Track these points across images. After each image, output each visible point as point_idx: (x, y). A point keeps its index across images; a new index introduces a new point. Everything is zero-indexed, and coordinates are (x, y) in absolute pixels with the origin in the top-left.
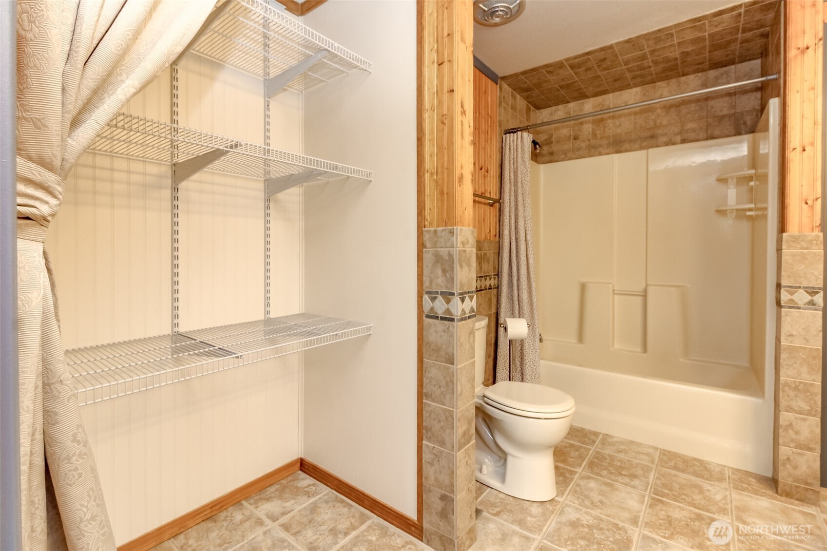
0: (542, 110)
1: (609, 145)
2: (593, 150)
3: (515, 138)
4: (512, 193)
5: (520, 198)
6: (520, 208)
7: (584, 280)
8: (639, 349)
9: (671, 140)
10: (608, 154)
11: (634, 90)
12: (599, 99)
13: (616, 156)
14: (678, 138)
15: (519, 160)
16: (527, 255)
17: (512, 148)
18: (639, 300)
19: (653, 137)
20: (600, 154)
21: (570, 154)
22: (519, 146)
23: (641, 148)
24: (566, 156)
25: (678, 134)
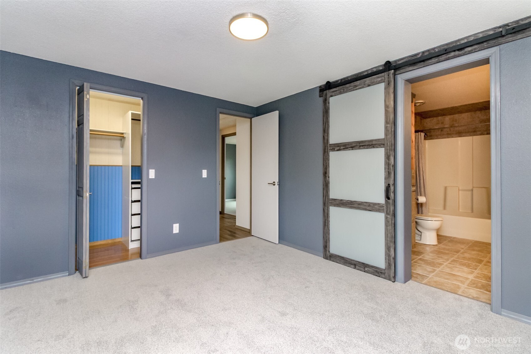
0: (426, 119)
1: (456, 134)
2: (449, 135)
3: (418, 135)
4: (417, 154)
5: (420, 156)
6: (420, 159)
7: (446, 185)
8: (470, 211)
9: (482, 133)
10: (456, 137)
11: (467, 114)
12: (452, 116)
13: (459, 138)
14: (486, 133)
15: (420, 142)
16: (423, 176)
17: (416, 138)
18: (470, 193)
19: (475, 131)
20: (452, 137)
21: (439, 137)
22: (419, 137)
23: (471, 136)
24: (437, 137)
25: (485, 131)
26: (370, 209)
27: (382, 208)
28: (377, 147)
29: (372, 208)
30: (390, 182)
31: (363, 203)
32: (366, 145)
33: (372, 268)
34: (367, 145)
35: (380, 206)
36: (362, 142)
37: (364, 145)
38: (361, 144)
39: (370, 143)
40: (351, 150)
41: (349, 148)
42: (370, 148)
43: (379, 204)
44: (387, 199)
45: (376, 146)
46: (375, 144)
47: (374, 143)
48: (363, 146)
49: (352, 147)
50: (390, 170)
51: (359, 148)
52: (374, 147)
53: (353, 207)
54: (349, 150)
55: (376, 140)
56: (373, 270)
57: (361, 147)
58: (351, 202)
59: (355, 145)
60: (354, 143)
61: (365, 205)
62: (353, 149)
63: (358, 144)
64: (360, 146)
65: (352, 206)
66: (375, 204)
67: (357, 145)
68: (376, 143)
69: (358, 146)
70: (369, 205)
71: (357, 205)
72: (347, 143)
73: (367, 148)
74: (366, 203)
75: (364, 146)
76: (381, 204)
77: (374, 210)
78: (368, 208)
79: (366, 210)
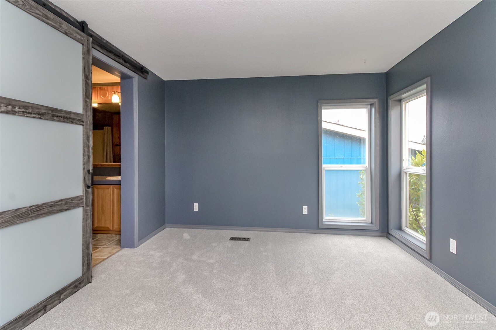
26: (67, 208)
27: (81, 201)
28: (76, 124)
29: (70, 204)
30: (90, 168)
31: (56, 202)
32: (62, 116)
33: (69, 288)
34: (64, 118)
35: (79, 199)
36: (56, 110)
37: (60, 116)
38: (55, 113)
39: (68, 116)
40: (37, 118)
41: (34, 114)
42: (68, 123)
43: (77, 197)
44: (86, 188)
45: (75, 121)
46: (74, 119)
47: (72, 116)
48: (57, 116)
49: (39, 114)
50: (90, 153)
51: (52, 120)
52: (72, 122)
53: (41, 214)
54: (34, 117)
55: (74, 113)
56: (71, 289)
57: (55, 118)
58: (38, 207)
59: (46, 112)
60: (43, 108)
61: (61, 204)
62: (41, 118)
63: (50, 112)
64: (54, 116)
65: (40, 212)
66: (73, 199)
67: (48, 114)
68: (75, 117)
69: (50, 115)
70: (67, 202)
71: (48, 208)
72: (30, 105)
73: (63, 122)
74: (62, 200)
75: (59, 118)
76: (80, 196)
77: (72, 207)
78: (65, 207)
79: (61, 211)
